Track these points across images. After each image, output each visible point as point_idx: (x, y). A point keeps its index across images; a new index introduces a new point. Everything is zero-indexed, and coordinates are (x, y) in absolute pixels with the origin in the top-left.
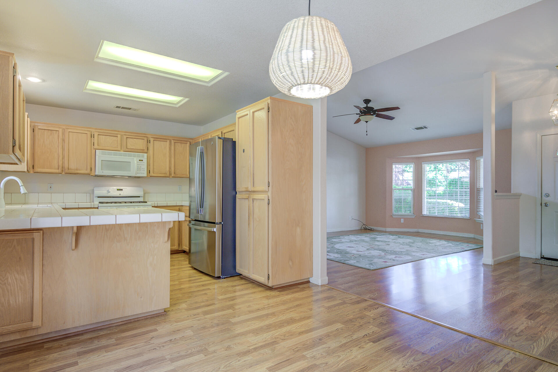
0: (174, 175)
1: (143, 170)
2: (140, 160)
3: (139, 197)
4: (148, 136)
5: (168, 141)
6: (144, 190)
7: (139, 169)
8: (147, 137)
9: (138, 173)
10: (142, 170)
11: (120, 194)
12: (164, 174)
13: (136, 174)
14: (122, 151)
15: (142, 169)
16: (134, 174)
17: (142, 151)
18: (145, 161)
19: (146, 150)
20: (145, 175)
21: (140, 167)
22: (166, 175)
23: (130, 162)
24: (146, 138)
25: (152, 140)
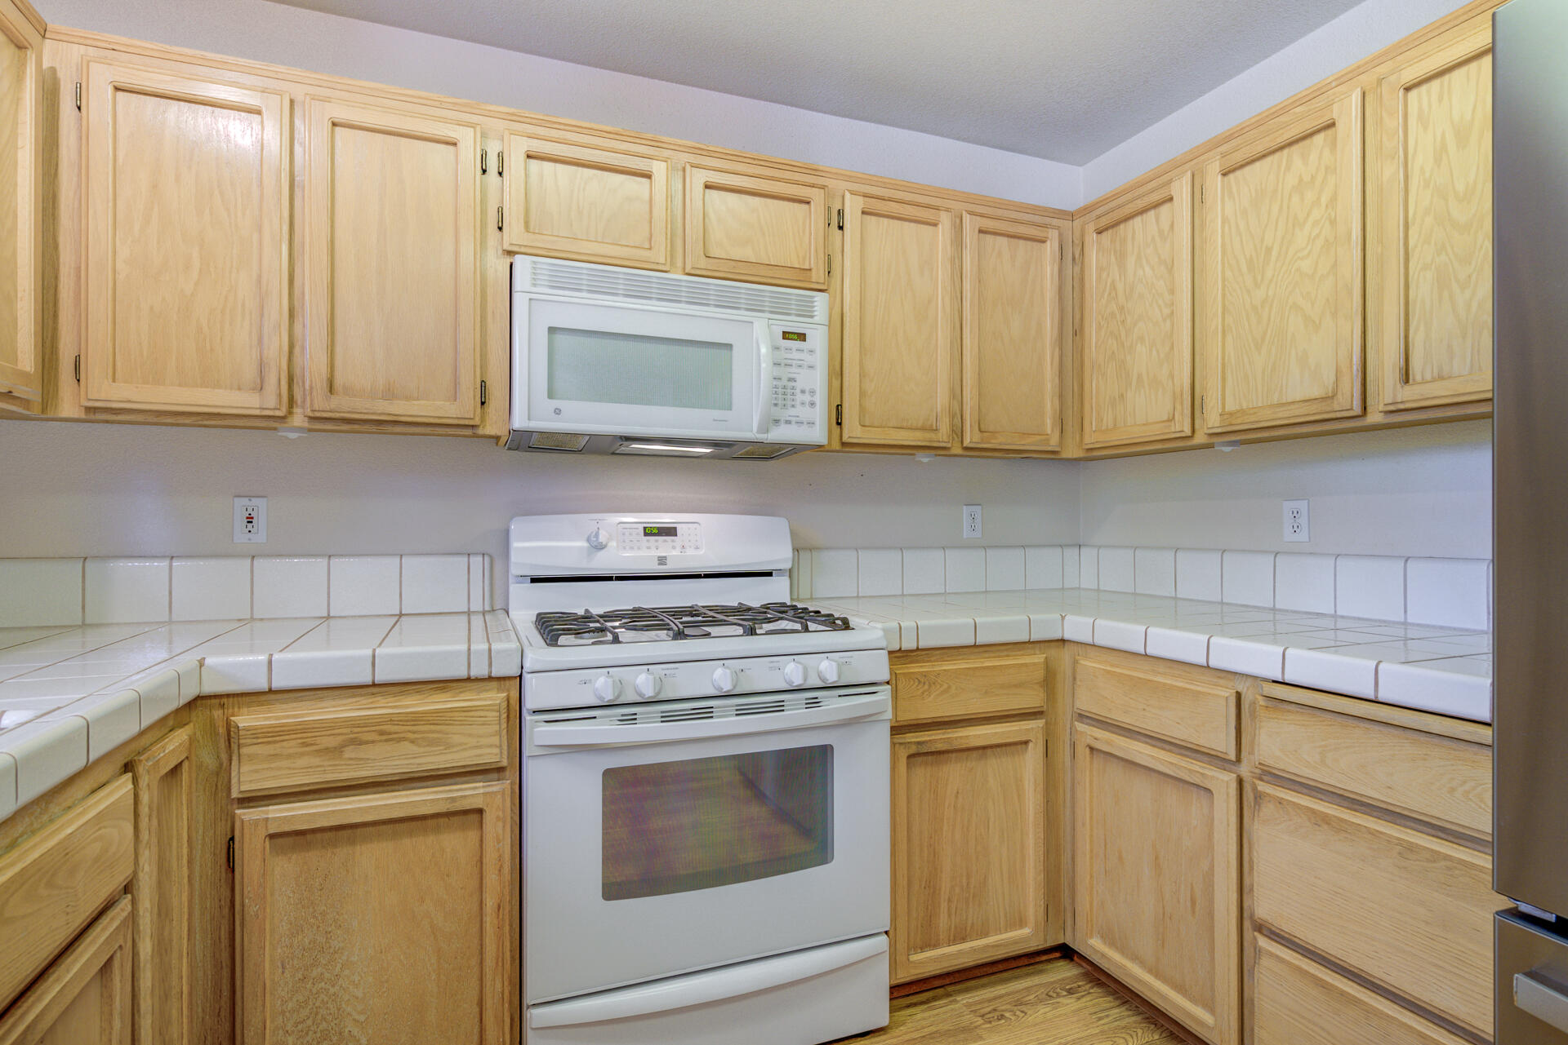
0: (977, 437)
1: (807, 398)
2: (786, 335)
3: (769, 574)
4: (831, 183)
5: (945, 219)
6: (794, 535)
7: (783, 394)
8: (823, 187)
9: (777, 421)
10: (799, 397)
11: (662, 560)
12: (923, 429)
13: (767, 431)
14: (675, 273)
15: (803, 392)
16: (755, 429)
17: (800, 279)
18: (818, 338)
19: (818, 275)
20: (817, 433)
21: (790, 380)
22: (928, 435)
23: (729, 346)
24: (817, 196)
25: (853, 207)
